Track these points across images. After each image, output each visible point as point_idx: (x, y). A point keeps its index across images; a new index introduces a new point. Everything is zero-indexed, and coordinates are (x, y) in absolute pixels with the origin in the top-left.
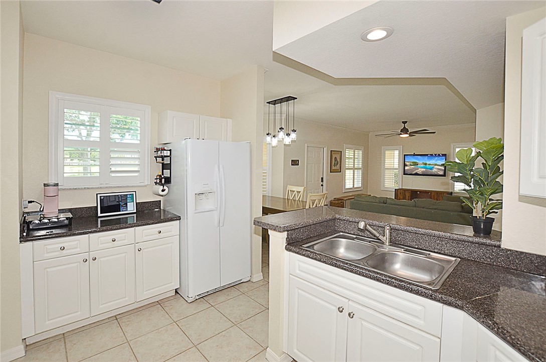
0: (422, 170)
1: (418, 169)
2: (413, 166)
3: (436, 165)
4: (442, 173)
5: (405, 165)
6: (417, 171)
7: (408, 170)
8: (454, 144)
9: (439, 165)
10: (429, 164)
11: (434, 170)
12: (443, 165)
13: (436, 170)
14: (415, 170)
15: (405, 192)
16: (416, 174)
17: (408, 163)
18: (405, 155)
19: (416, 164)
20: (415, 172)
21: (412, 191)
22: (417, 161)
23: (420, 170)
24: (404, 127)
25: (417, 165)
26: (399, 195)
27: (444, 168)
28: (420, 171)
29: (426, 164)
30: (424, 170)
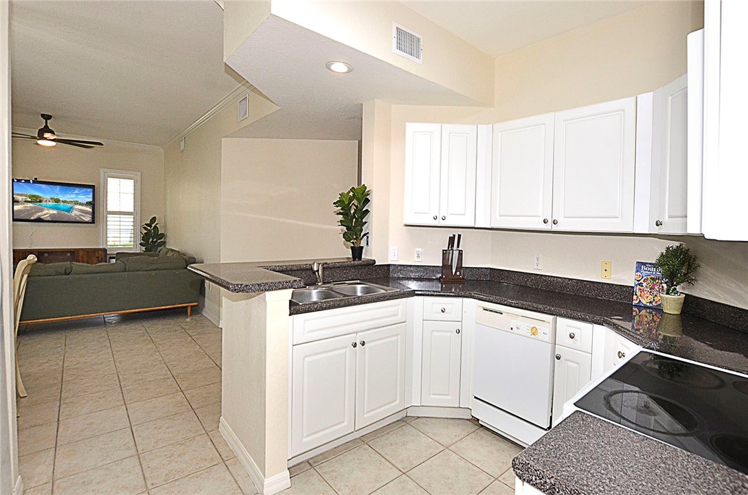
0: (52, 212)
1: (42, 210)
2: (30, 205)
3: (77, 203)
4: (88, 219)
5: (14, 201)
6: (40, 214)
7: (21, 211)
8: (106, 170)
9: (81, 204)
10: (64, 202)
11: (74, 213)
12: (88, 204)
13: (78, 213)
14: (38, 212)
16: (39, 220)
17: (20, 198)
18: (13, 181)
19: (36, 200)
20: (35, 217)
22: (40, 195)
24: (46, 126)
25: (40, 201)
27: (91, 210)
28: (47, 213)
29: (57, 201)
30: (55, 212)
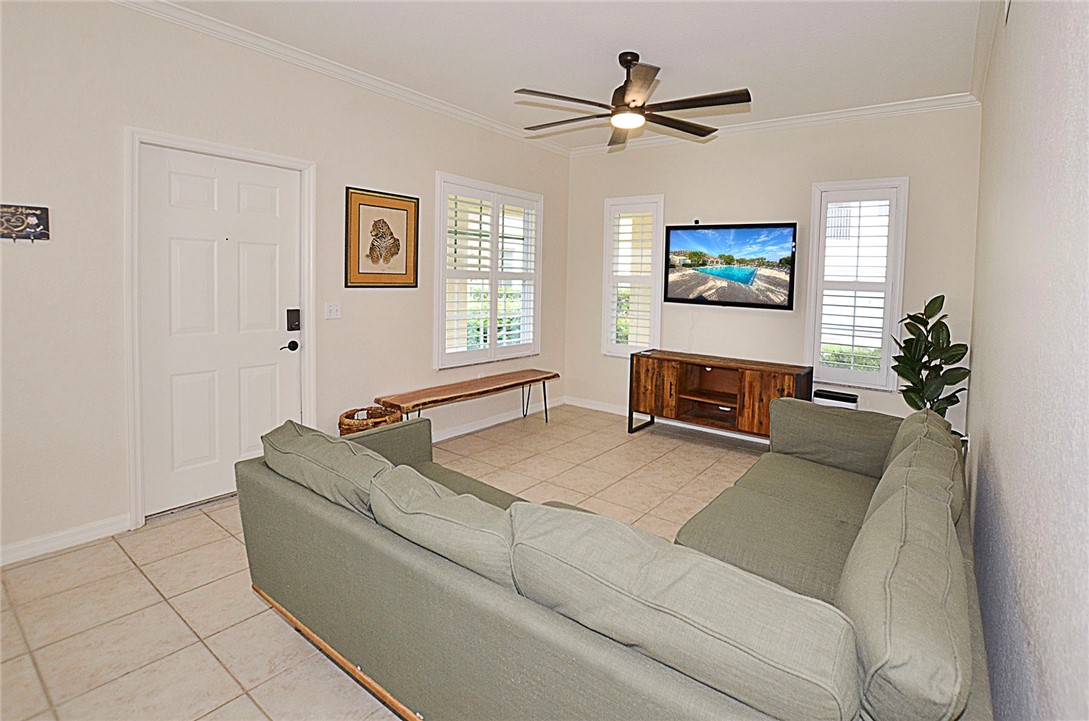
0: (718, 283)
1: (704, 281)
2: (690, 271)
3: (762, 263)
4: (780, 297)
5: (669, 266)
6: (702, 288)
7: (676, 283)
9: (770, 265)
10: (741, 262)
11: (758, 284)
12: (782, 264)
13: (763, 285)
14: (699, 285)
15: (660, 367)
17: (677, 260)
18: (669, 229)
19: (698, 261)
20: (696, 292)
21: (681, 362)
23: (711, 284)
25: (704, 264)
26: (643, 377)
27: (786, 278)
28: (712, 286)
29: (729, 261)
30: (724, 284)
